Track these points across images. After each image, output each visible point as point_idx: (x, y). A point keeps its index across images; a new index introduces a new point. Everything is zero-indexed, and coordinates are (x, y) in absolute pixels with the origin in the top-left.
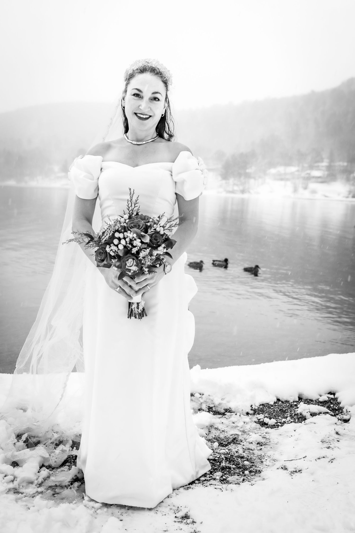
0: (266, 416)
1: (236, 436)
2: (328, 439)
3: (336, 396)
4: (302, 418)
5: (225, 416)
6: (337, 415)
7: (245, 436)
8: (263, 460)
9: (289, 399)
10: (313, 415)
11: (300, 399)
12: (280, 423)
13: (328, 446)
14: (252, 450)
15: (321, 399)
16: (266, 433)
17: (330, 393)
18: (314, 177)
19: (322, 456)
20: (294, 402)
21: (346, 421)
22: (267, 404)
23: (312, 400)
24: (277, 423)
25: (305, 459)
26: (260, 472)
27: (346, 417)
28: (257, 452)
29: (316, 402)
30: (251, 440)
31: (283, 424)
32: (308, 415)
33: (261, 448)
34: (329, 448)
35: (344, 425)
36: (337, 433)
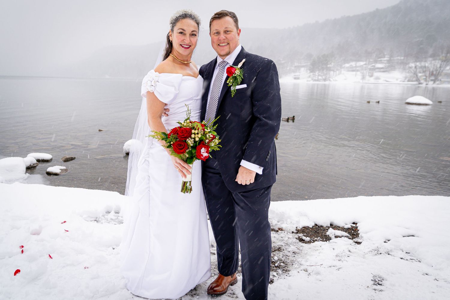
0: (304, 235)
1: (281, 246)
2: (341, 254)
3: (357, 225)
4: (328, 239)
5: (278, 233)
6: (354, 238)
7: (287, 247)
8: (294, 264)
9: (323, 225)
10: (336, 237)
11: (331, 225)
12: (313, 240)
13: (339, 259)
14: (288, 256)
15: (346, 227)
16: (301, 246)
17: (354, 223)
18: (378, 68)
19: (333, 265)
20: (326, 227)
21: (359, 243)
22: (308, 227)
23: (339, 227)
24: (311, 240)
25: (321, 266)
26: (289, 271)
27: (359, 241)
28: (291, 258)
29: (342, 228)
30: (289, 250)
31: (314, 241)
32: (333, 237)
33: (295, 255)
34: (339, 260)
35: (357, 246)
36: (349, 251)
